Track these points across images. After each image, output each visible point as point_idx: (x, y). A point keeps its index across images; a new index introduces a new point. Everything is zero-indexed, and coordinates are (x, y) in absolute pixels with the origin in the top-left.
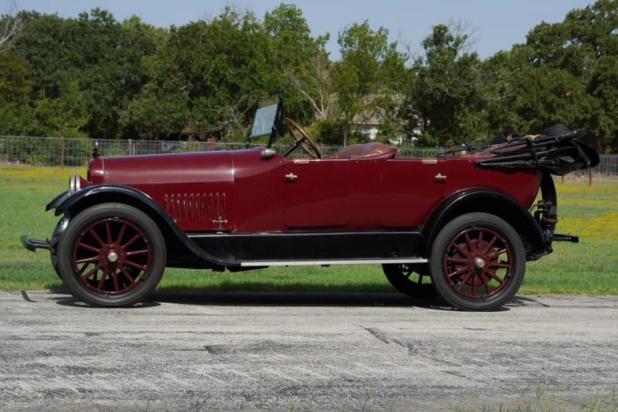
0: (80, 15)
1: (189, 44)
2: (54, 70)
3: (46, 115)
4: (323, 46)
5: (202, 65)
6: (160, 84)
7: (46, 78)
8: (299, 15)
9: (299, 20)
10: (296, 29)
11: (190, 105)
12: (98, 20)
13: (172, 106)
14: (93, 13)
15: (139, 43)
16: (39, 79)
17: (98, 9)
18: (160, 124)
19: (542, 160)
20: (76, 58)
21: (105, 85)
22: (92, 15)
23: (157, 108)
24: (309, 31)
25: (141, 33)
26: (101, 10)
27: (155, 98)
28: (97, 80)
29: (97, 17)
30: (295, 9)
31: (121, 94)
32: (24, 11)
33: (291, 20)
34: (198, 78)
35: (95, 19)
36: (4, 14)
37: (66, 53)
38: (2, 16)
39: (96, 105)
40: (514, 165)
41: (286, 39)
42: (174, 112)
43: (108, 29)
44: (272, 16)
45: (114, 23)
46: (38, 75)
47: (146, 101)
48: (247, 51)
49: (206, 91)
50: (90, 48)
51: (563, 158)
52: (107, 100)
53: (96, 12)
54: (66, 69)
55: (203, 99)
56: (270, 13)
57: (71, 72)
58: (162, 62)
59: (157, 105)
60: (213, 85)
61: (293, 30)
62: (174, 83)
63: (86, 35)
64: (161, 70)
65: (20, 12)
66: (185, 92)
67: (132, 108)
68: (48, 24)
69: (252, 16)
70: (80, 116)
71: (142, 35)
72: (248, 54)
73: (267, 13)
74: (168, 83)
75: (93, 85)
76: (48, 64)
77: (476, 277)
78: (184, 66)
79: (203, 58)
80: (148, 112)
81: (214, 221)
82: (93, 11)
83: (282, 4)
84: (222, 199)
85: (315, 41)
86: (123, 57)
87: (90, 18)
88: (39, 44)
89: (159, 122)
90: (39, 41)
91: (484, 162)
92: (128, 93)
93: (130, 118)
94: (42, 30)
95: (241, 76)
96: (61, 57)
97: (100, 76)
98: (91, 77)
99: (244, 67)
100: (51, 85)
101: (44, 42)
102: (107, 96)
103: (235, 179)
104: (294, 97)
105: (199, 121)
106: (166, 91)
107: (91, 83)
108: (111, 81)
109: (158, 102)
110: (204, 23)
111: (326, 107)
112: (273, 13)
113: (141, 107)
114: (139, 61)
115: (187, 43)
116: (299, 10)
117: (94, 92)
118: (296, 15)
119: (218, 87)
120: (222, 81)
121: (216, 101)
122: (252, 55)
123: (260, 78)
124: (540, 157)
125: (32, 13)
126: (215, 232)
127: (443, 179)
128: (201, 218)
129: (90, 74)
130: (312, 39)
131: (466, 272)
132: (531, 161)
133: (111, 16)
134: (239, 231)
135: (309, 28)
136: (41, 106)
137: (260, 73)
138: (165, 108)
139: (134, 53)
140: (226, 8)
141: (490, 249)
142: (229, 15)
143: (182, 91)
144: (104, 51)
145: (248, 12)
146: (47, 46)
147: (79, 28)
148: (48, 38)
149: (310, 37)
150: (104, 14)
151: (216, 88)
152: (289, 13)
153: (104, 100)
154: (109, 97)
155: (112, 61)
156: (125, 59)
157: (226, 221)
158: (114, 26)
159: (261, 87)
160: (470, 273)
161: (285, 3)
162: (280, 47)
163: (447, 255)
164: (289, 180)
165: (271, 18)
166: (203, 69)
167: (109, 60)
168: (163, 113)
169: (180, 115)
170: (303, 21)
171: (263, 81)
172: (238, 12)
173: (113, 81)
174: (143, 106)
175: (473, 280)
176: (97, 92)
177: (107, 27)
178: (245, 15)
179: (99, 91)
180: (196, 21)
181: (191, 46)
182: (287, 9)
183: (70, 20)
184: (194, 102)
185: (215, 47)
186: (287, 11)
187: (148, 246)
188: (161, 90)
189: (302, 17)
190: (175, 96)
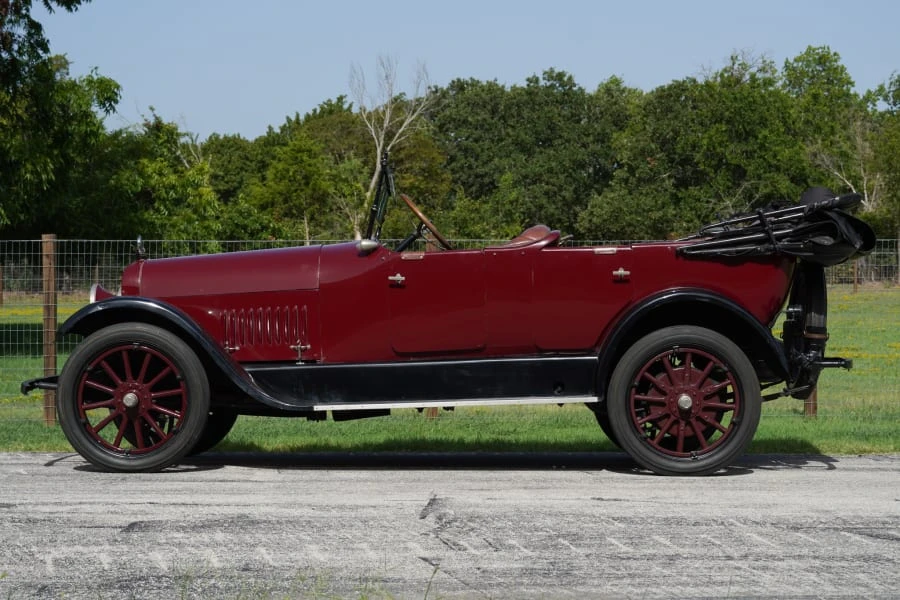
0: (528, 80)
1: (671, 111)
2: (491, 159)
3: (465, 221)
4: (875, 105)
5: (691, 141)
6: (632, 170)
7: (480, 171)
8: (836, 61)
9: (836, 69)
10: (832, 81)
11: (676, 200)
12: (552, 86)
13: (649, 202)
14: (546, 76)
15: (611, 115)
16: (471, 172)
17: (552, 70)
18: (631, 228)
19: (785, 242)
20: (523, 141)
21: (562, 177)
22: (544, 79)
23: (627, 205)
24: (852, 84)
25: (614, 100)
26: (557, 71)
27: (624, 192)
28: (550, 171)
29: (551, 82)
30: (829, 53)
31: (588, 187)
32: (459, 80)
33: (824, 70)
34: (686, 161)
35: (548, 84)
36: (432, 85)
37: (508, 134)
38: (429, 88)
39: (548, 206)
40: (738, 252)
41: (815, 97)
42: (652, 211)
43: (566, 97)
44: (795, 65)
45: (574, 89)
46: (470, 167)
47: (612, 195)
48: (756, 117)
49: (699, 179)
50: (541, 127)
51: (818, 240)
52: (564, 197)
53: (549, 75)
54: (508, 156)
55: (693, 190)
56: (791, 61)
57: (514, 160)
58: (634, 139)
59: (627, 201)
60: (708, 169)
61: (827, 83)
62: (651, 170)
63: (537, 107)
64: (631, 150)
65: (453, 82)
66: (667, 182)
67: (592, 207)
68: (483, 95)
69: (771, 67)
70: (513, 221)
71: (615, 103)
72: (758, 121)
73: (787, 62)
74: (644, 169)
75: (545, 177)
76: (482, 151)
77: (683, 424)
78: (664, 143)
79: (692, 131)
80: (614, 211)
81: (292, 347)
82: (545, 73)
83: (810, 48)
84: (302, 314)
85: (861, 97)
86: (588, 135)
87: (542, 83)
88: (471, 124)
89: (630, 225)
90: (470, 119)
91: (688, 249)
92: (596, 186)
93: (590, 221)
94: (475, 104)
95: (749, 155)
96: (501, 140)
97: (554, 164)
98: (541, 166)
99: (751, 140)
100: (487, 180)
101: (478, 121)
102: (563, 193)
103: (321, 285)
104: (829, 181)
105: (688, 222)
106: (640, 180)
107: (541, 175)
108: (570, 171)
109: (629, 197)
110: (694, 81)
111: (872, 193)
112: (795, 60)
113: (605, 205)
114: (609, 139)
115: (669, 109)
116: (835, 54)
117: (546, 187)
118: (830, 62)
119: (716, 172)
120: (720, 163)
121: (712, 192)
122: (763, 122)
123: (775, 156)
124: (780, 238)
125: (470, 82)
126: (293, 363)
127: (626, 276)
128: (274, 343)
129: (541, 162)
130: (856, 95)
131: (667, 416)
132: (766, 245)
133: (570, 78)
134: (329, 361)
135: (852, 80)
136: (458, 209)
137: (774, 149)
138: (638, 205)
139: (603, 130)
140: (732, 58)
141: (704, 380)
142: (736, 67)
143: (663, 180)
144: (561, 129)
145: (764, 61)
146: (482, 126)
147: (526, 98)
148: (484, 115)
149: (852, 92)
150: (560, 76)
151: (712, 175)
152: (820, 58)
153: (560, 198)
154: (568, 194)
155: (572, 143)
156: (591, 138)
157: (309, 346)
158: (575, 93)
159: (778, 169)
160: (673, 418)
161: (814, 46)
162: (807, 110)
163: (634, 390)
164: (394, 284)
165: (794, 69)
166: (694, 147)
167: (568, 141)
168: (637, 213)
169: (661, 213)
170: (843, 69)
171: (779, 160)
172: (750, 63)
173: (574, 170)
174: (608, 203)
175: (678, 429)
176: (550, 187)
177: (564, 94)
178: (761, 65)
179: (553, 185)
180: (680, 79)
181: (674, 114)
182: (818, 54)
183: (514, 88)
184: (680, 195)
185: (709, 114)
186: (817, 57)
187: (182, 384)
188: (632, 180)
189: (840, 63)
190: (653, 187)
